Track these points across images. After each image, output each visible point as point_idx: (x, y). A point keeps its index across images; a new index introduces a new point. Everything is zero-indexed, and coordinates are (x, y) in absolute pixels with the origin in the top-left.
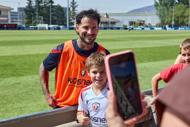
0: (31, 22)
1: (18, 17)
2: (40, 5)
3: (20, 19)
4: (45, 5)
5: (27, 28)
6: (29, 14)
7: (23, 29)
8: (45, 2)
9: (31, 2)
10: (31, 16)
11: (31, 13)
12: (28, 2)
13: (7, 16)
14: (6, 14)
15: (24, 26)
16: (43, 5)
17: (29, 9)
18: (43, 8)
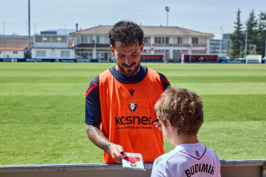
0: (239, 52)
1: (220, 46)
2: (253, 29)
3: (223, 48)
4: (261, 28)
5: (232, 61)
6: (236, 42)
7: (226, 61)
8: (261, 25)
9: (240, 25)
10: (240, 44)
11: (240, 41)
12: (237, 26)
13: (205, 46)
14: (204, 43)
15: (228, 58)
16: (257, 28)
17: (236, 35)
18: (258, 33)
